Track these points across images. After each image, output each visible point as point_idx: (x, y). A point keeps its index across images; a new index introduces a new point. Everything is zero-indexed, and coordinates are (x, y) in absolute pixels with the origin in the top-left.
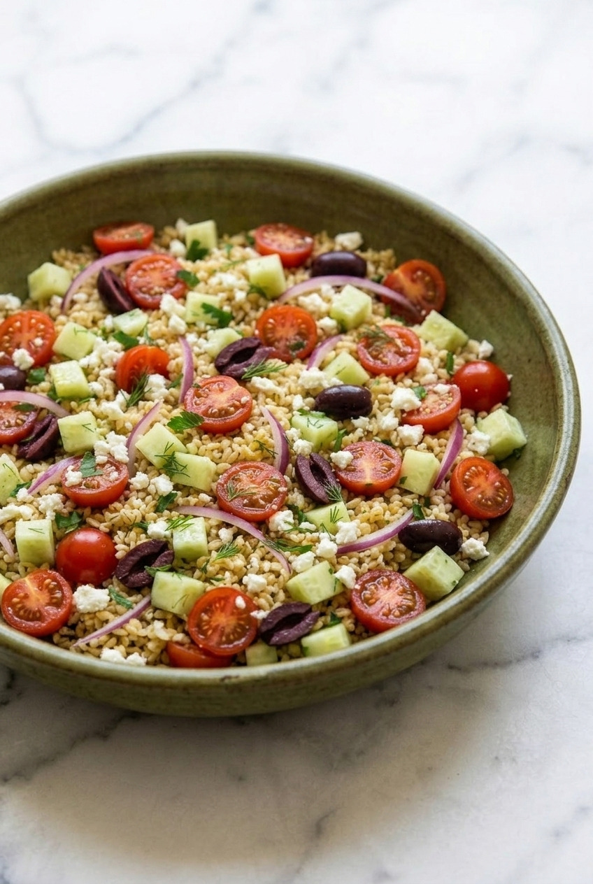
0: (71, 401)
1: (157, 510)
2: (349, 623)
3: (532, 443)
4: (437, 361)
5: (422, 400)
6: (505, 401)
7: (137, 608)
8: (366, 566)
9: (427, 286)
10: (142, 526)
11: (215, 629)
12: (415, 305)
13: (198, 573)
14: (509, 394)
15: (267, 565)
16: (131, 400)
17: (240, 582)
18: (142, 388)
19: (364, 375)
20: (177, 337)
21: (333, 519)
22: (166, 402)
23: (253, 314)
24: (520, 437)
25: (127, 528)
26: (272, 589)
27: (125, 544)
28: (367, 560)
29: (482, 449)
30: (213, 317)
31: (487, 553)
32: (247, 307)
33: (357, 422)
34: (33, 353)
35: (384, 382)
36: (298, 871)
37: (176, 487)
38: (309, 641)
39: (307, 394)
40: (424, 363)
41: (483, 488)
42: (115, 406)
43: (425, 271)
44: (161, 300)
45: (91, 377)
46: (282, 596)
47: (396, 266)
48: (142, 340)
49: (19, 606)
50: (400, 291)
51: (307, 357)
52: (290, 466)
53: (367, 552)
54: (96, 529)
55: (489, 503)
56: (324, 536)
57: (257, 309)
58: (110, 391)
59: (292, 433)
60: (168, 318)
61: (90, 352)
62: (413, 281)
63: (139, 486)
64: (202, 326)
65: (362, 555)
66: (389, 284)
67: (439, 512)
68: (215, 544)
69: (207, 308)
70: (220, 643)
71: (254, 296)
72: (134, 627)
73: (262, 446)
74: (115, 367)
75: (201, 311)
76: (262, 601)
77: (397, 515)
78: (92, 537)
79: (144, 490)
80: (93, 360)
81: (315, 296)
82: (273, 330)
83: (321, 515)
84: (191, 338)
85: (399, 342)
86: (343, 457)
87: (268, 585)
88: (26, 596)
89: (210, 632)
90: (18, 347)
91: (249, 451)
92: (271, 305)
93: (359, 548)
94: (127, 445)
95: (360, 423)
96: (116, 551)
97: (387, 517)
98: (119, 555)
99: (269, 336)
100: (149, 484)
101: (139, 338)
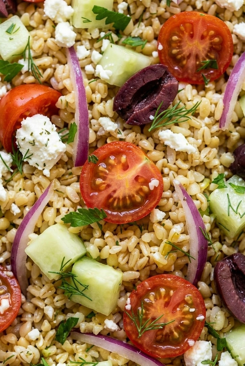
1: (58, 339)
20: (65, 53)
22: (58, 162)
30: (107, 23)
39: (223, 146)
48: (24, 65)
52: (208, 266)
69: (100, 12)
75: (92, 16)
82: (179, 44)
84: (82, 51)
99: (174, 51)
101: (21, 62)
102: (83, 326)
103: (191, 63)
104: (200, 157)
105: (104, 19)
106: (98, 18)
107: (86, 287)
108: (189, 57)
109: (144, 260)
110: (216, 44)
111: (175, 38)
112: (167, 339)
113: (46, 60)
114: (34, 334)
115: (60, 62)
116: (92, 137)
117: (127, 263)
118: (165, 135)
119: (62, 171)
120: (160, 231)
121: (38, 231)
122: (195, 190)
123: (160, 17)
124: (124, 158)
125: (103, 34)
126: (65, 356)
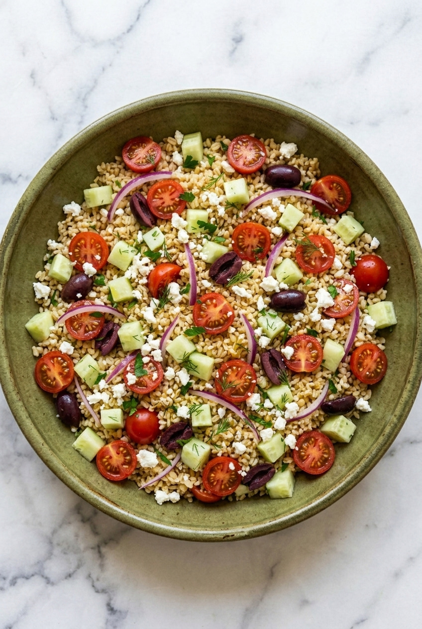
0: (123, 306)
1: (182, 394)
2: (292, 468)
3: (400, 323)
4: (344, 256)
5: (335, 297)
6: (386, 286)
7: (173, 463)
8: (301, 431)
9: (339, 194)
10: (174, 408)
11: (218, 481)
12: (331, 205)
13: (206, 439)
14: (388, 280)
15: (246, 434)
16: (160, 306)
17: (231, 445)
18: (166, 296)
19: (300, 274)
20: (184, 246)
21: (284, 399)
22: (181, 303)
23: (229, 221)
24: (393, 319)
25: (165, 409)
26: (249, 450)
27: (164, 420)
28: (303, 426)
29: (371, 330)
30: (205, 229)
31: (370, 410)
32: (226, 217)
33: (296, 317)
34: (95, 264)
35: (312, 281)
36: (261, 599)
37: (192, 378)
38: (271, 485)
39: (265, 294)
40: (337, 260)
41: (370, 366)
42: (150, 312)
43: (339, 184)
44: (171, 217)
45: (134, 284)
46: (255, 454)
47: (320, 176)
48: (162, 253)
49: (106, 463)
50: (321, 195)
51: (265, 259)
52: (258, 355)
53: (303, 421)
54: (147, 410)
55: (373, 375)
56: (278, 413)
57: (232, 217)
58: (146, 297)
59: (258, 332)
60: (177, 230)
61: (131, 264)
62: (331, 189)
63: (170, 378)
64: (198, 235)
65: (299, 423)
66: (316, 191)
67: (342, 383)
68: (216, 419)
69: (201, 224)
70: (221, 490)
71: (229, 209)
72: (173, 478)
73: (240, 346)
74: (148, 277)
75: (197, 226)
76: (244, 461)
77: (319, 390)
78: (145, 417)
79: (173, 380)
80: (134, 272)
81: (269, 208)
82: (243, 240)
83: (276, 394)
84: (192, 245)
85: (322, 250)
86: (288, 351)
87: (247, 448)
88: (111, 457)
89: (215, 483)
90: (85, 259)
91: (232, 351)
92: (241, 213)
93: (298, 419)
94: (160, 348)
95: (299, 316)
96: (159, 425)
97: (315, 394)
98: (161, 428)
99: (240, 244)
100: (176, 376)
101: (161, 251)
102: (195, 387)
103: (249, 250)
104: (253, 300)
105: (203, 228)
106: (200, 227)
107: (196, 367)
108: (248, 246)
109: (225, 352)
110: (262, 239)
111: (241, 237)
112: (237, 393)
113: (173, 250)
114: (170, 391)
115: (181, 251)
116: (198, 290)
117: (217, 354)
118: (235, 288)
119: (183, 308)
120: (233, 338)
121: (171, 339)
122: (250, 317)
123: (233, 226)
124: (214, 301)
125: (203, 236)
126: (186, 402)
